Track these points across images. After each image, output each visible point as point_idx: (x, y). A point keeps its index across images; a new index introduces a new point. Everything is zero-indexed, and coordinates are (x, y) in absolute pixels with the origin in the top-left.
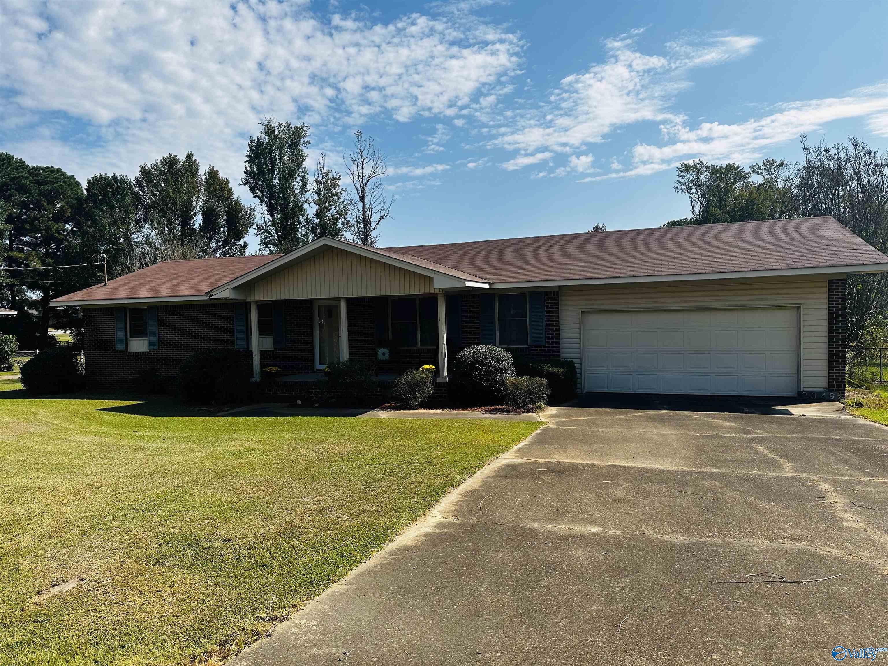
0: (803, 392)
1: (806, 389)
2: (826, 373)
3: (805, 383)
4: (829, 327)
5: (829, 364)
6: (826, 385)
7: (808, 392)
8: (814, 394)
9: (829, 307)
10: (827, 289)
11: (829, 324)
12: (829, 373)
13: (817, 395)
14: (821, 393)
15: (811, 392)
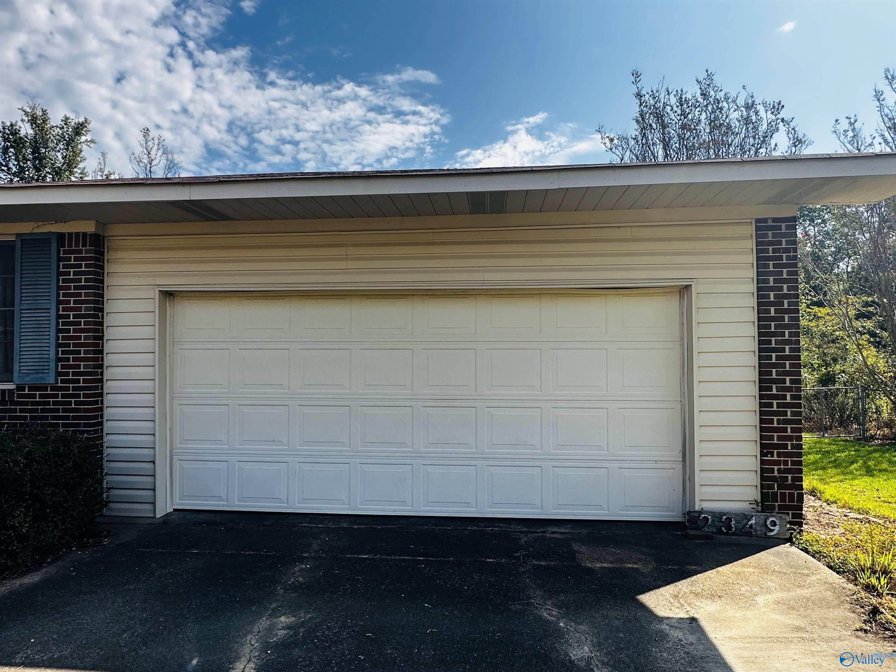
0: (700, 512)
1: (708, 506)
2: (754, 464)
3: (705, 489)
4: (760, 342)
5: (762, 438)
6: (755, 494)
7: (713, 513)
8: (729, 519)
9: (759, 289)
10: (751, 244)
11: (760, 334)
12: (762, 462)
13: (737, 522)
14: (747, 517)
15: (722, 514)
